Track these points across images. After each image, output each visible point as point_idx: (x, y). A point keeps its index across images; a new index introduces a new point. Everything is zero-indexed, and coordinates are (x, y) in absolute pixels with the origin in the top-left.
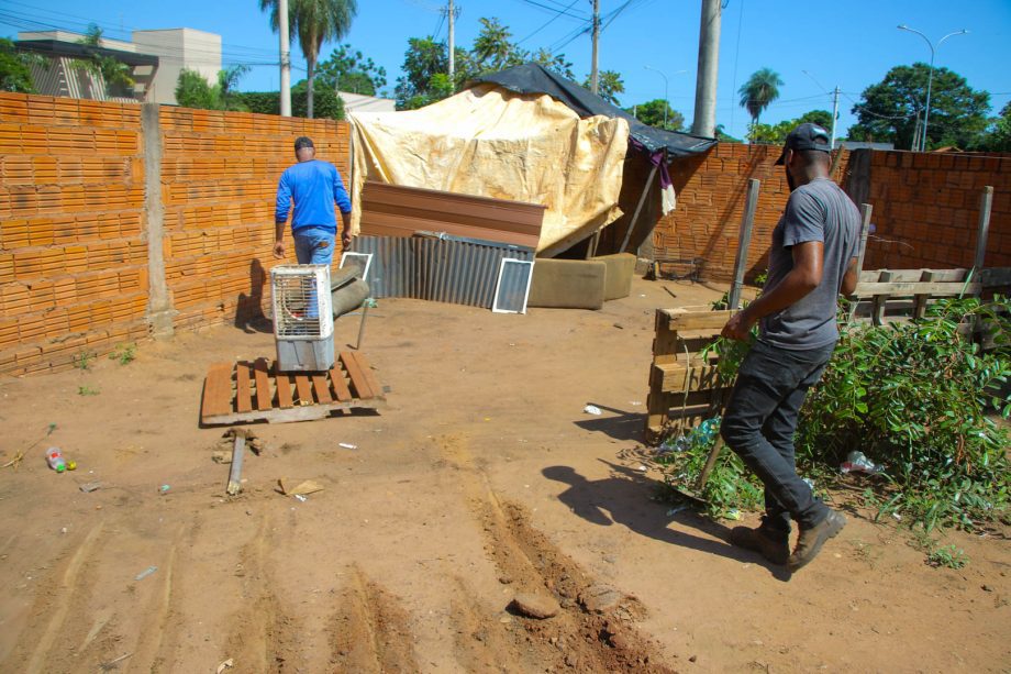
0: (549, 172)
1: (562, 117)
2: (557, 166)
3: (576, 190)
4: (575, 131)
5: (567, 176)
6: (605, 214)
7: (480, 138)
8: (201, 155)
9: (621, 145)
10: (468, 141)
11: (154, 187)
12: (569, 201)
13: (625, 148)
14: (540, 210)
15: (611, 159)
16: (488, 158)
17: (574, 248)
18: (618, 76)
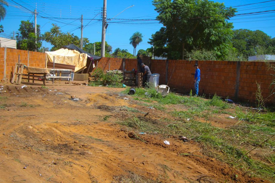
0: (76, 61)
1: (77, 53)
2: (77, 60)
3: (80, 64)
4: (80, 55)
5: (78, 62)
6: (84, 67)
7: (65, 56)
8: (32, 57)
9: (86, 58)
10: (64, 56)
11: (29, 61)
12: (79, 65)
13: (87, 58)
14: (75, 66)
15: (85, 59)
16: (66, 59)
17: (80, 72)
18: (88, 39)
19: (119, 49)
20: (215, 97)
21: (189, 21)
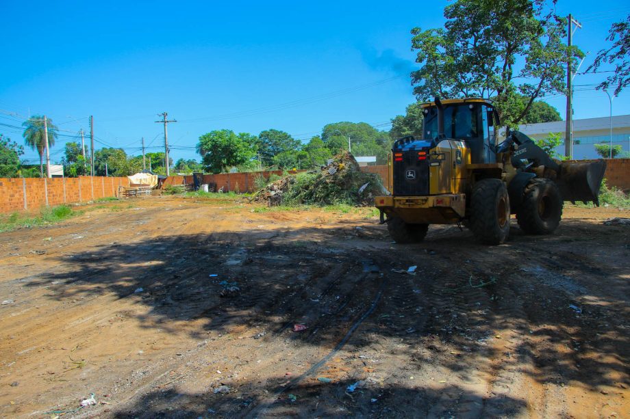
2: (151, 180)
3: (153, 182)
4: (152, 176)
6: (156, 185)
14: (150, 184)
15: (156, 179)
17: (153, 189)
19: (182, 160)
20: (230, 192)
21: (223, 149)
